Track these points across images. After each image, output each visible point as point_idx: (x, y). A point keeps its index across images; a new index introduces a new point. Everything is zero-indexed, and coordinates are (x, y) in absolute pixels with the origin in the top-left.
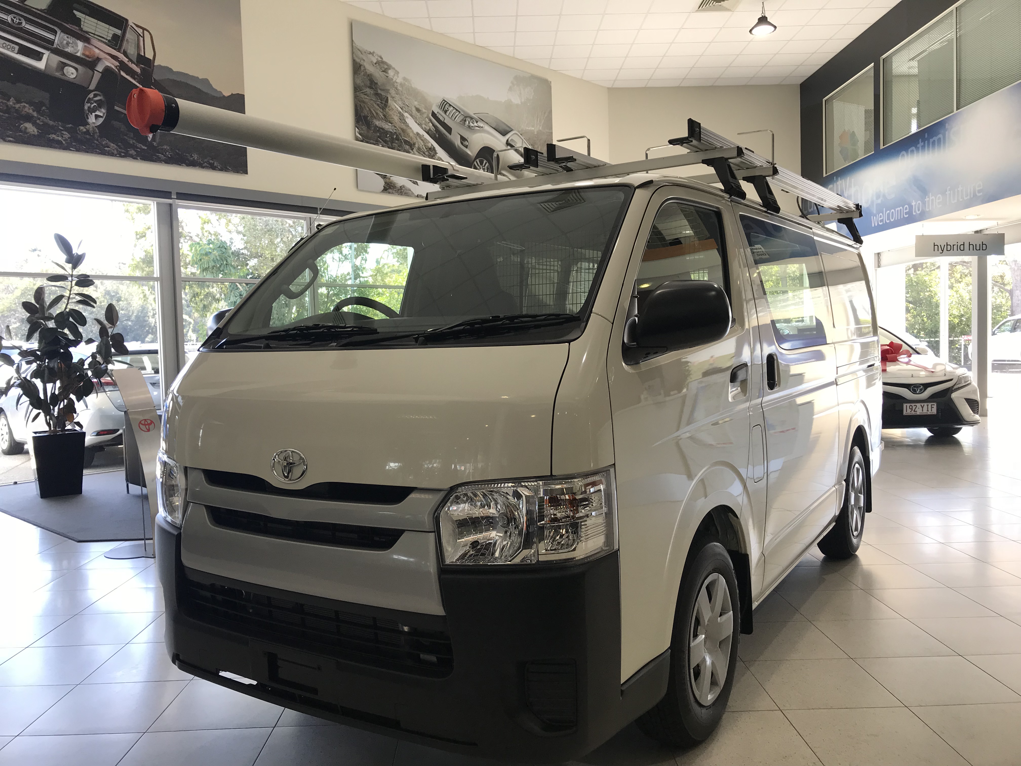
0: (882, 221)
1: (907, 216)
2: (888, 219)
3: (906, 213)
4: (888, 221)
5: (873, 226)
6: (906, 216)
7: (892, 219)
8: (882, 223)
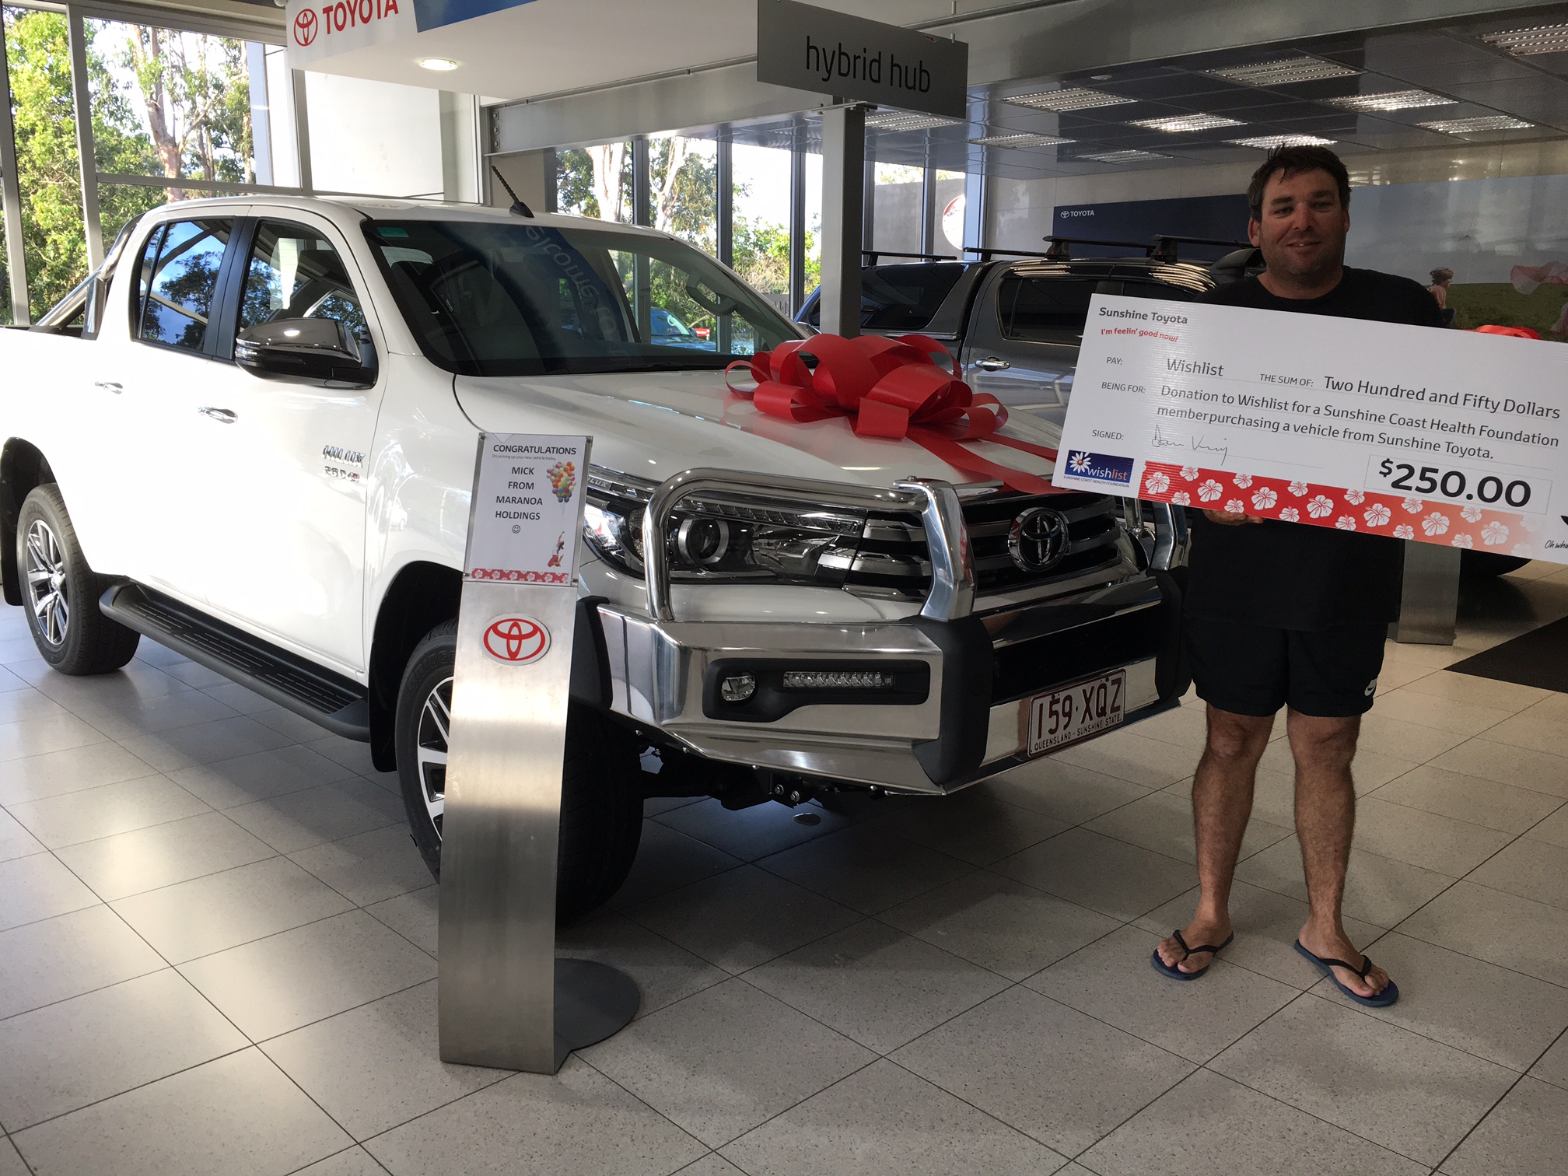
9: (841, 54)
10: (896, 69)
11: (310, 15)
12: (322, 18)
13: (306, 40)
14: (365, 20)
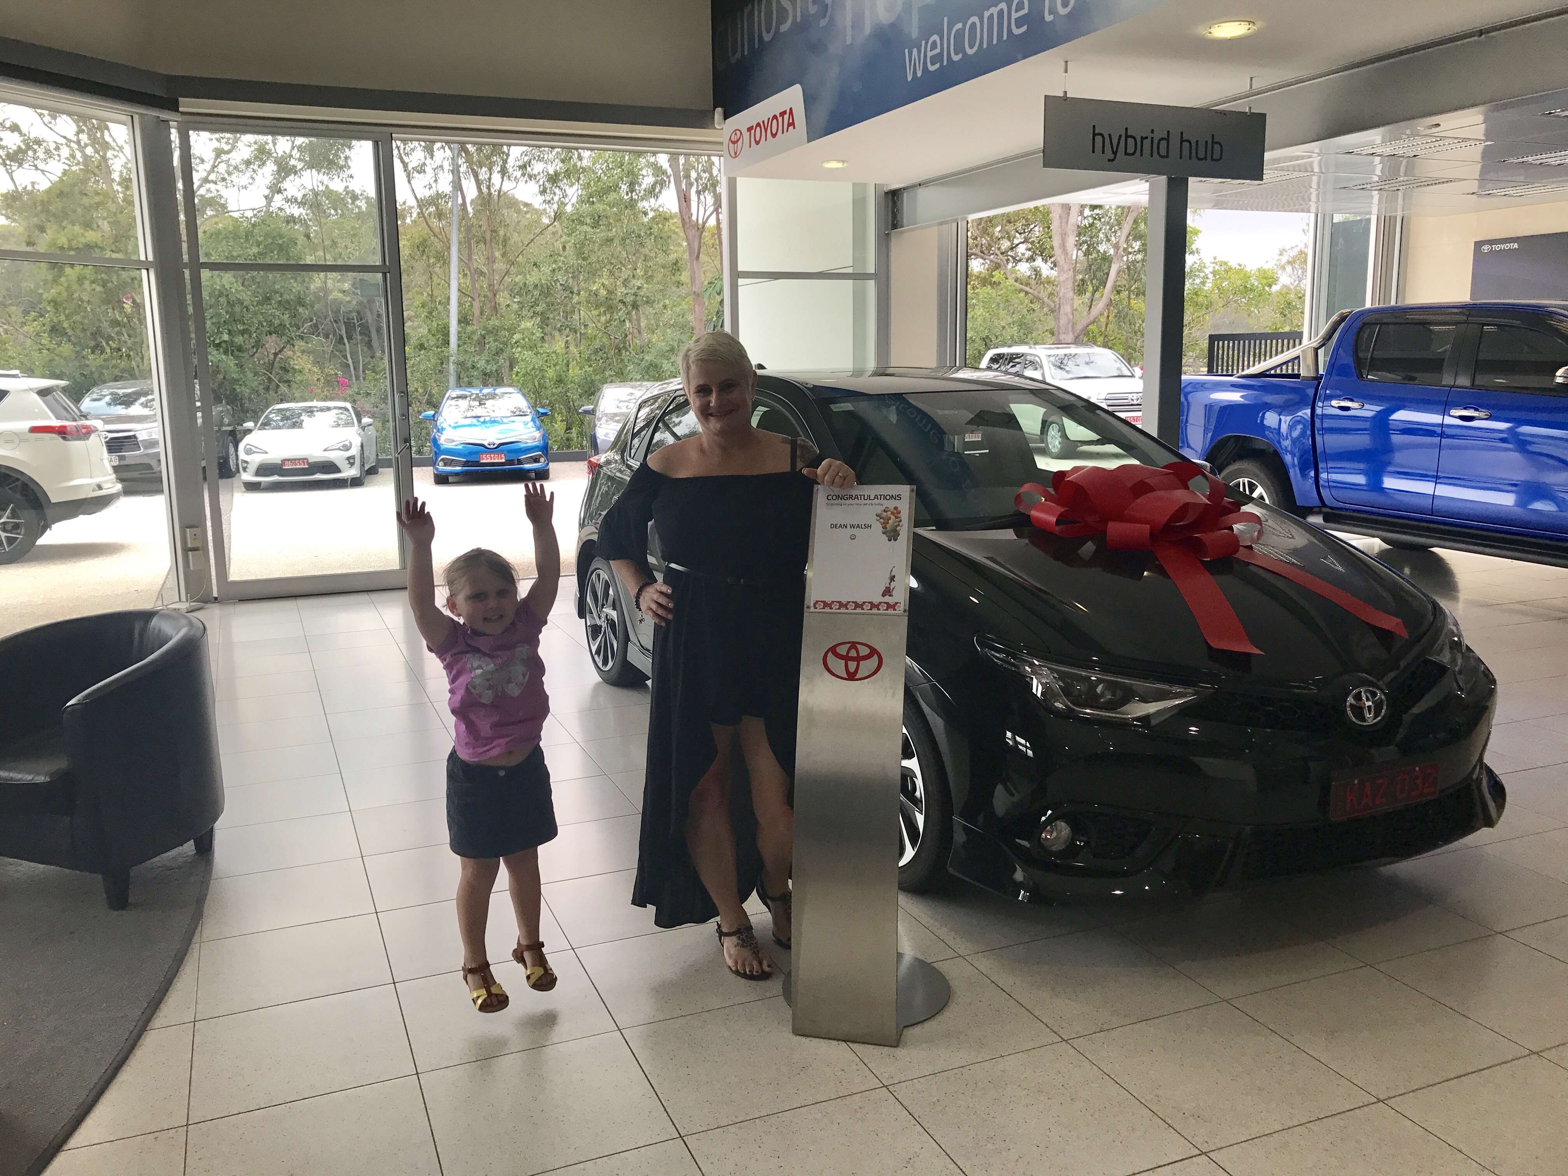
0: (935, 59)
1: (1024, 29)
2: (959, 49)
3: (1019, 23)
4: (956, 58)
5: (910, 78)
6: (1017, 31)
7: (971, 47)
8: (937, 66)
9: (1127, 137)
10: (1186, 144)
11: (738, 133)
12: (746, 135)
13: (735, 153)
14: (774, 136)
